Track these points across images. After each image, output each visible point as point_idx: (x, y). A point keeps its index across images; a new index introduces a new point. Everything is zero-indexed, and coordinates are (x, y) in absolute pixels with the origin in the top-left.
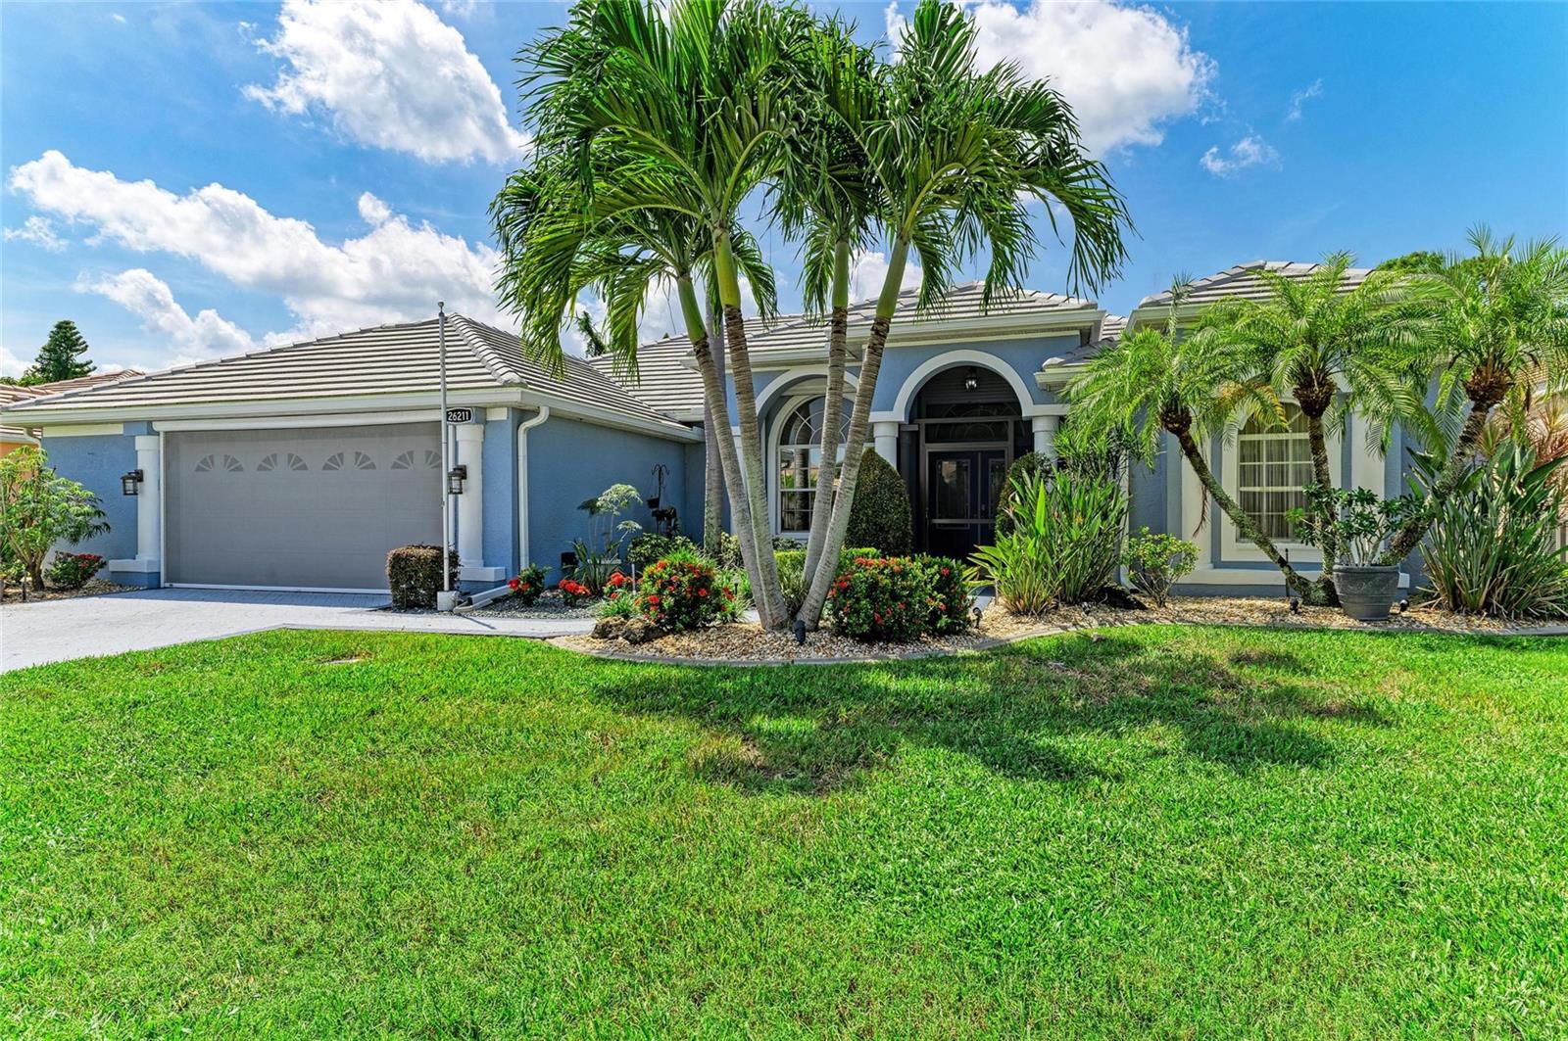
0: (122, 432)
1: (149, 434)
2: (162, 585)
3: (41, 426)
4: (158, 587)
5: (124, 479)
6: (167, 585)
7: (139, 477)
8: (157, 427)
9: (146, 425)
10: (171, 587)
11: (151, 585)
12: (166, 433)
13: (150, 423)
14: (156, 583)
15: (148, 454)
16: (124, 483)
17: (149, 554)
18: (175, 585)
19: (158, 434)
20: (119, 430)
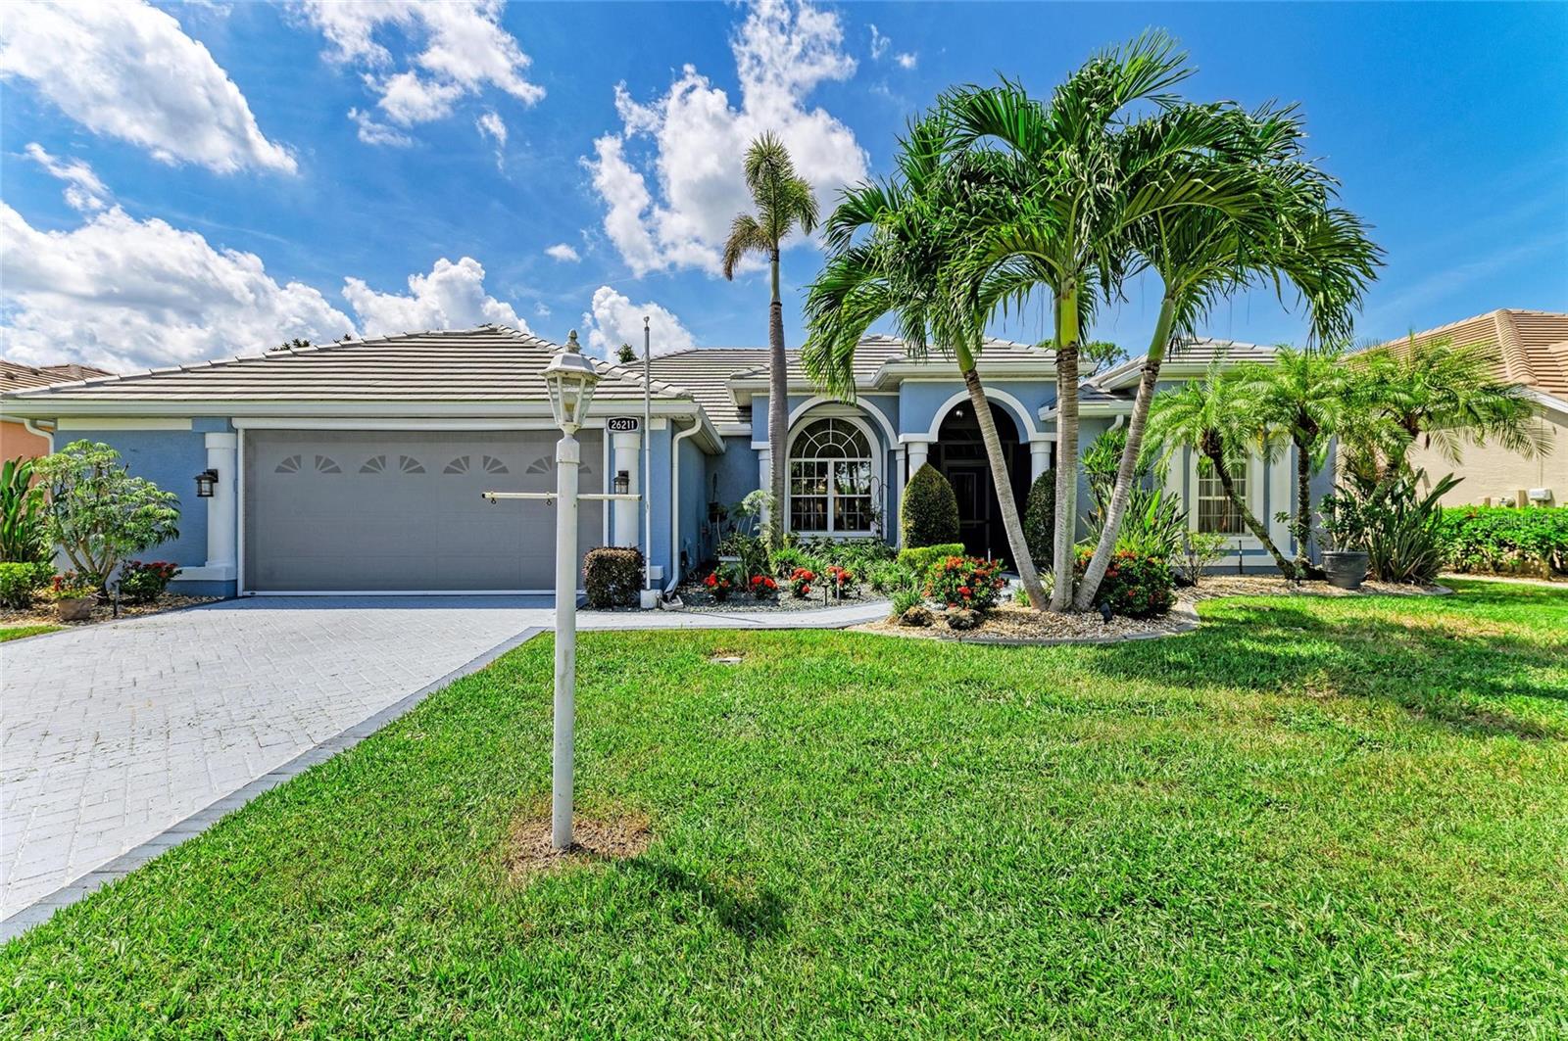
0: (190, 428)
1: (229, 431)
2: (240, 594)
3: (54, 419)
4: (235, 597)
5: (199, 480)
6: (248, 593)
7: (213, 476)
8: (237, 423)
9: (225, 420)
10: (252, 596)
11: (226, 595)
12: (246, 430)
13: (230, 418)
14: (232, 591)
15: (220, 450)
16: (200, 483)
17: (223, 559)
18: (257, 593)
19: (237, 431)
20: (187, 425)
